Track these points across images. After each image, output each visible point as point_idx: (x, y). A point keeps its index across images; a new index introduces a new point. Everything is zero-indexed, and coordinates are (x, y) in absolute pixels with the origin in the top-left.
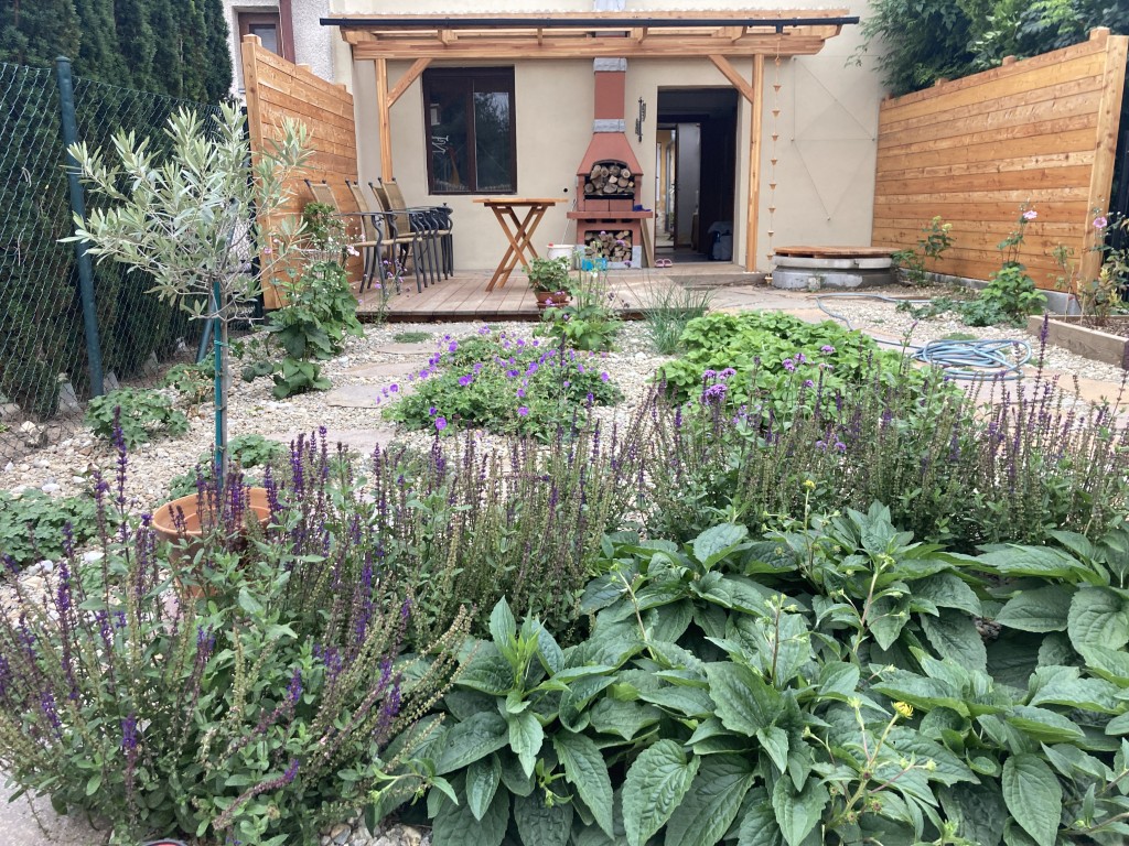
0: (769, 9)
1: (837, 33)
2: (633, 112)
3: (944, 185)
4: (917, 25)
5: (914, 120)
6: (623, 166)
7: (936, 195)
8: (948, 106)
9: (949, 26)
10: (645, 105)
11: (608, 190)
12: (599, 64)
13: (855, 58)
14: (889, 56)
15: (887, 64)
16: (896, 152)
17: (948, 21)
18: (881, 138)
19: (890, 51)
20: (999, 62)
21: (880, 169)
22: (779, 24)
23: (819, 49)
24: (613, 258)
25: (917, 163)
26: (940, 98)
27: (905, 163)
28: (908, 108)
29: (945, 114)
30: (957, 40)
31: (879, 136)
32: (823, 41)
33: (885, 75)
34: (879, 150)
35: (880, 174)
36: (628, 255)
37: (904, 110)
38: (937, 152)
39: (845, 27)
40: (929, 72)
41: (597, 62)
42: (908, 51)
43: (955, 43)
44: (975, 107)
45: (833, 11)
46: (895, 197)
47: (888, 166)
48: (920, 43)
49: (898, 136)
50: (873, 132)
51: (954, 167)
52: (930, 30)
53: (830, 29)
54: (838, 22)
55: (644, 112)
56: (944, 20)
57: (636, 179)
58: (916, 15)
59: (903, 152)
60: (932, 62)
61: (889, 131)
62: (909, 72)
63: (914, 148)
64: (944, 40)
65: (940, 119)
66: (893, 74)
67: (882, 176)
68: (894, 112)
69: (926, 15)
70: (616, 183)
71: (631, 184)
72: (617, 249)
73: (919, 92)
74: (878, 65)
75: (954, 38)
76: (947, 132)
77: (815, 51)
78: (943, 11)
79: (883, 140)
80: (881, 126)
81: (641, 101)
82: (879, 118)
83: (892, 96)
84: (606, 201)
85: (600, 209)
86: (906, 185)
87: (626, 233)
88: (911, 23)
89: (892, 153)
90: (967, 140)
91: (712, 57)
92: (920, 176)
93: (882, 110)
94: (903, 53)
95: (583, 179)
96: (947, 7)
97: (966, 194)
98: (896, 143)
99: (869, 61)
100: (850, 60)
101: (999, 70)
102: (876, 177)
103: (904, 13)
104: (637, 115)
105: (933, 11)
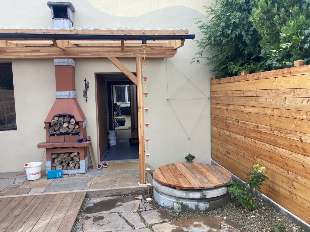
0: (137, 29)
1: (182, 45)
2: (80, 86)
3: (253, 134)
4: (228, 42)
5: (230, 92)
6: (72, 117)
7: (249, 139)
8: (251, 87)
9: (248, 42)
10: (88, 82)
11: (62, 131)
12: (57, 61)
13: (196, 59)
14: (213, 57)
15: (213, 62)
16: (221, 107)
17: (247, 39)
18: (212, 98)
19: (213, 55)
20: (291, 64)
21: (212, 113)
22: (144, 38)
23: (174, 55)
24: (69, 168)
25: (234, 116)
26: (245, 82)
27: (226, 114)
28: (226, 85)
29: (250, 92)
30: (252, 50)
31: (211, 96)
32: (176, 49)
33: (212, 67)
34: (211, 103)
35: (213, 116)
36: (77, 166)
37: (223, 85)
38: (247, 113)
39: (186, 40)
40: (237, 67)
41: (56, 61)
42: (224, 56)
43: (250, 51)
44: (273, 91)
45: (178, 31)
46: (223, 131)
47: (217, 113)
48: (229, 51)
49: (222, 98)
50: (208, 94)
51: (260, 126)
52: (235, 45)
53: (179, 42)
54: (182, 38)
55: (88, 86)
56: (244, 38)
57: (80, 124)
58: (227, 36)
59: (225, 108)
60: (237, 61)
61: (216, 95)
62: (225, 66)
63: (231, 107)
64: (244, 50)
65: (246, 94)
66: (216, 67)
67: (214, 117)
68: (218, 86)
69: (233, 36)
70: (68, 127)
71: (77, 127)
72: (71, 163)
73: (232, 77)
74: (208, 62)
75: (250, 49)
76: (252, 103)
77: (172, 55)
78: (243, 33)
79: (213, 99)
80: (212, 92)
81: (86, 81)
82: (210, 88)
83: (216, 78)
84: (63, 136)
85: (59, 142)
86: (228, 126)
87: (76, 154)
88: (225, 41)
89: (218, 107)
90: (269, 112)
91: (109, 58)
92: (237, 124)
93: (211, 84)
94: (221, 57)
95: (48, 125)
96: (245, 31)
97: (273, 147)
98: (221, 102)
99: (203, 60)
100: (193, 60)
101: (291, 69)
102: (211, 117)
103: (221, 35)
104: (84, 88)
105: (237, 33)
